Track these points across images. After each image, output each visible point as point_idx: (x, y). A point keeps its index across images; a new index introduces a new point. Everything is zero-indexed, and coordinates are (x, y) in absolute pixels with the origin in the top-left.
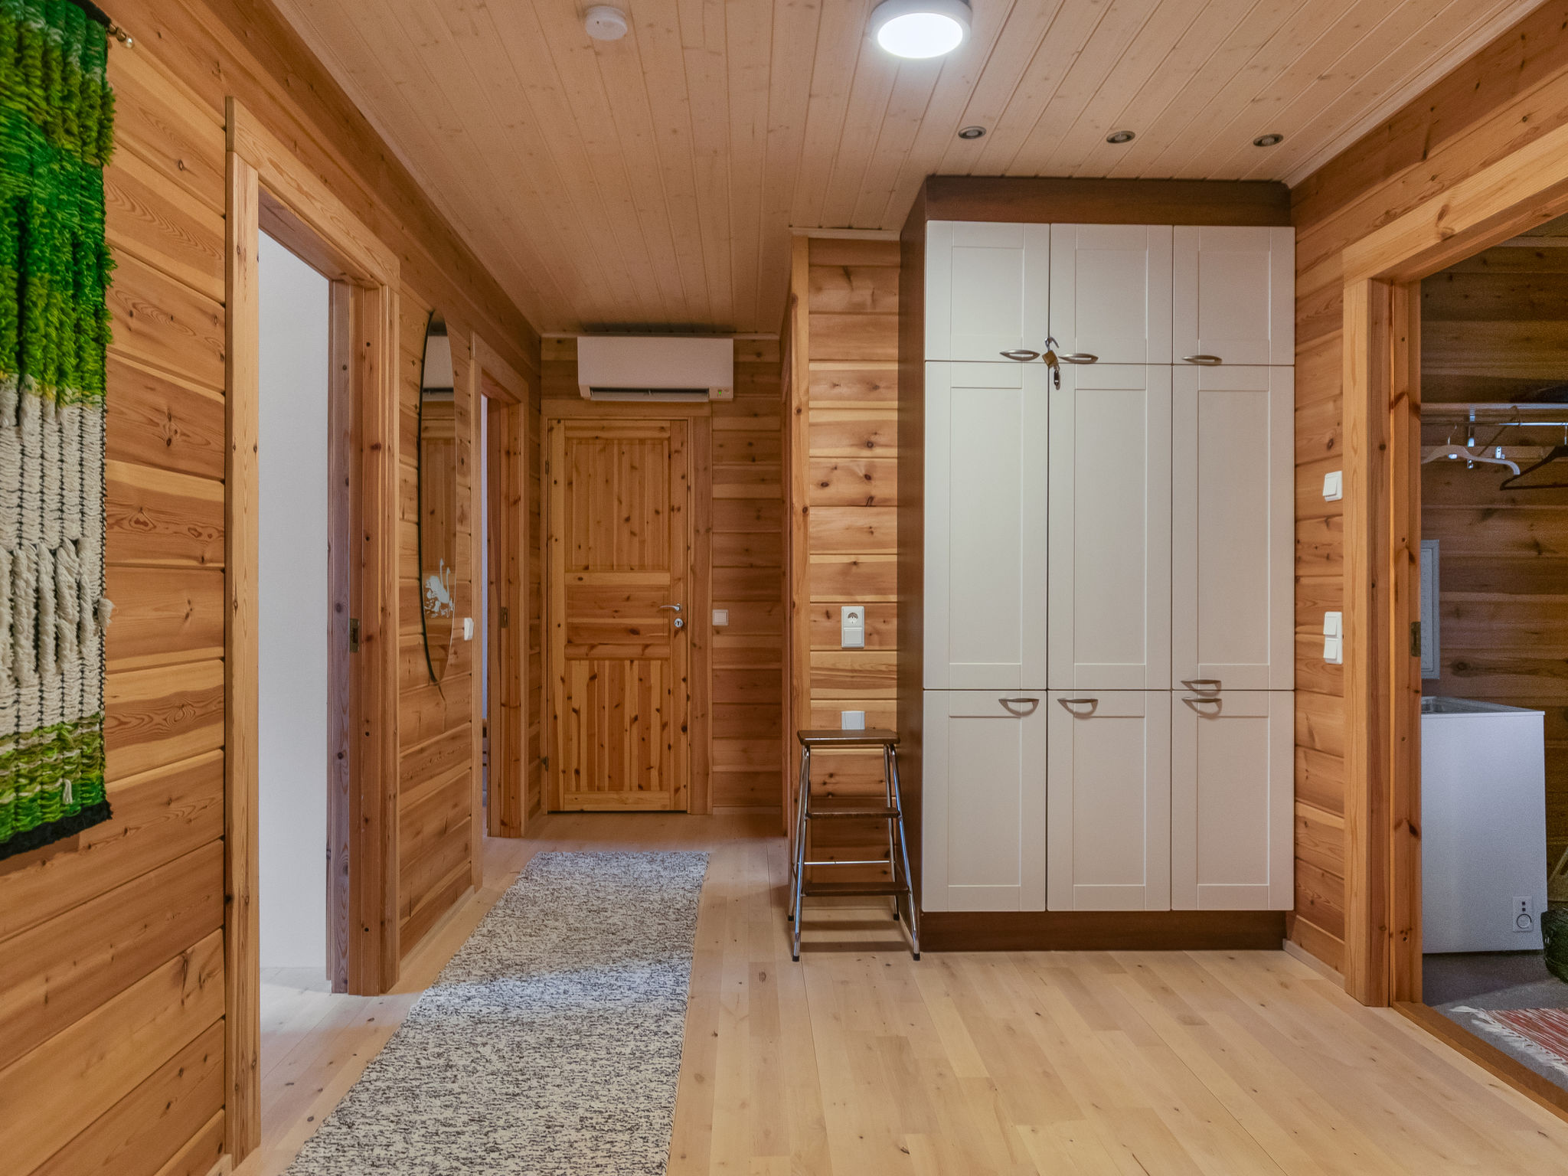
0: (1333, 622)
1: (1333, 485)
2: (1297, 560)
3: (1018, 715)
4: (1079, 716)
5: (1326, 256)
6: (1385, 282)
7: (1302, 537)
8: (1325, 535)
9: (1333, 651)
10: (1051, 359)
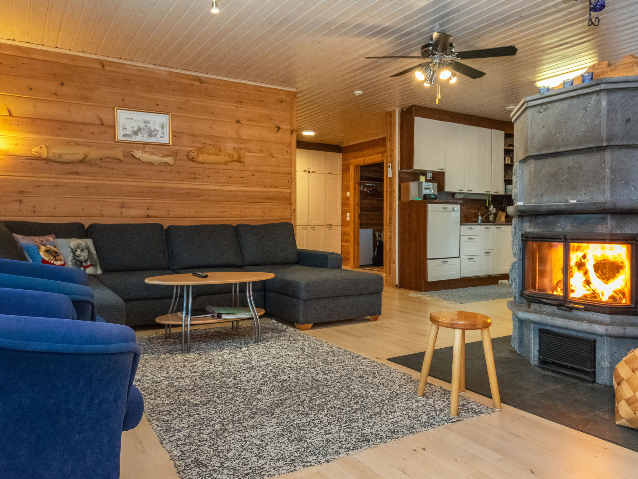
0: (348, 215)
1: (348, 194)
2: (342, 205)
3: (304, 229)
4: (313, 230)
5: (347, 160)
6: (356, 166)
7: (343, 202)
8: (346, 202)
9: (348, 219)
10: (309, 172)
